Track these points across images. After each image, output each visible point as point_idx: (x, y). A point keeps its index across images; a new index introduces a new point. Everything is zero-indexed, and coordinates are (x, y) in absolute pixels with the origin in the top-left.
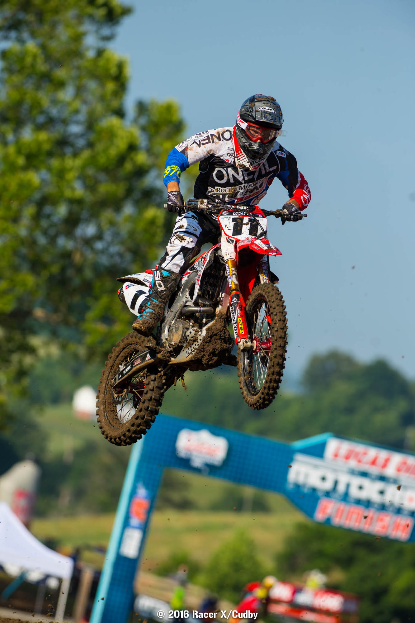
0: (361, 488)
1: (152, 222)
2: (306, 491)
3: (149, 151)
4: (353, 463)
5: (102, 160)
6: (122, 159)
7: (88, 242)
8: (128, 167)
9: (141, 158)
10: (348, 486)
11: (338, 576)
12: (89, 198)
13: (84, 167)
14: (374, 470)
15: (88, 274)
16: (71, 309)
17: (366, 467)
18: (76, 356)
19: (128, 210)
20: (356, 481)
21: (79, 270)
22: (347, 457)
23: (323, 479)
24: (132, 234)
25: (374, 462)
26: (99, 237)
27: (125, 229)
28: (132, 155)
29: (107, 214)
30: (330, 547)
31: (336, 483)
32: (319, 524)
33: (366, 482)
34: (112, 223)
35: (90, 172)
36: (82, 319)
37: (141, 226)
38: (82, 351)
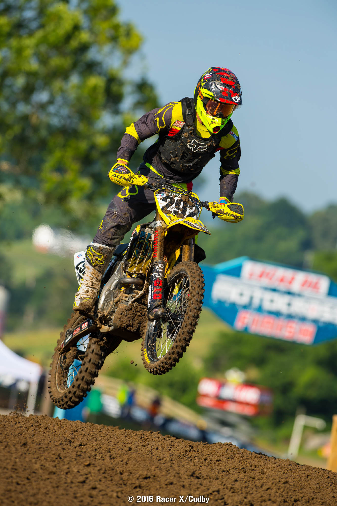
0: (272, 301)
1: (95, 88)
2: (227, 305)
3: (91, 30)
4: (265, 282)
5: (52, 38)
6: (68, 37)
7: (43, 107)
8: (74, 44)
9: (84, 36)
10: (261, 300)
11: (254, 373)
12: (43, 70)
13: (37, 45)
14: (282, 287)
15: (43, 133)
16: (31, 162)
17: (276, 284)
18: (35, 201)
19: (75, 79)
20: (268, 296)
21: (36, 129)
22: (261, 276)
23: (241, 295)
24: (78, 99)
25: (282, 280)
26: (51, 102)
27: (72, 95)
28: (77, 33)
29: (58, 84)
30: (247, 350)
31: (252, 298)
32: (238, 332)
33: (276, 296)
34: (62, 91)
35: (43, 49)
36: (39, 169)
37: (86, 92)
38: (40, 197)
